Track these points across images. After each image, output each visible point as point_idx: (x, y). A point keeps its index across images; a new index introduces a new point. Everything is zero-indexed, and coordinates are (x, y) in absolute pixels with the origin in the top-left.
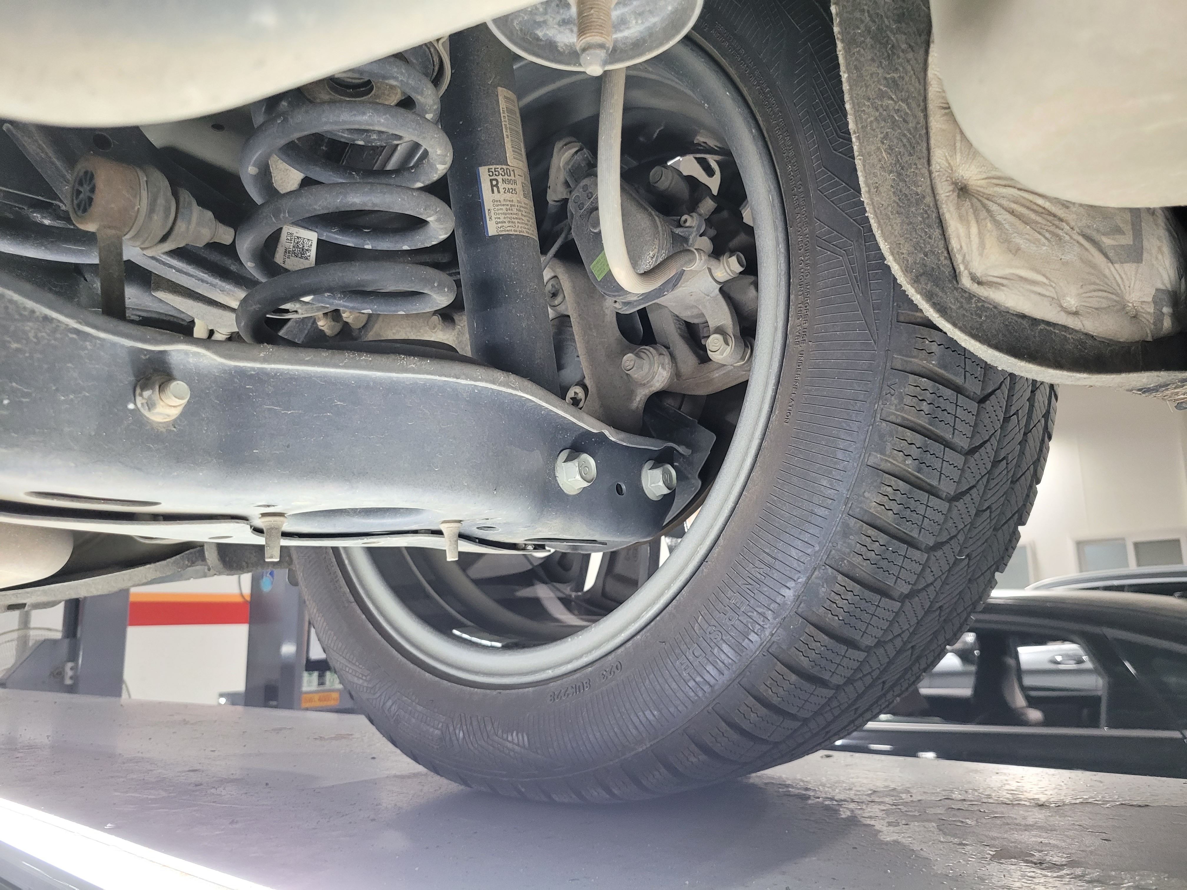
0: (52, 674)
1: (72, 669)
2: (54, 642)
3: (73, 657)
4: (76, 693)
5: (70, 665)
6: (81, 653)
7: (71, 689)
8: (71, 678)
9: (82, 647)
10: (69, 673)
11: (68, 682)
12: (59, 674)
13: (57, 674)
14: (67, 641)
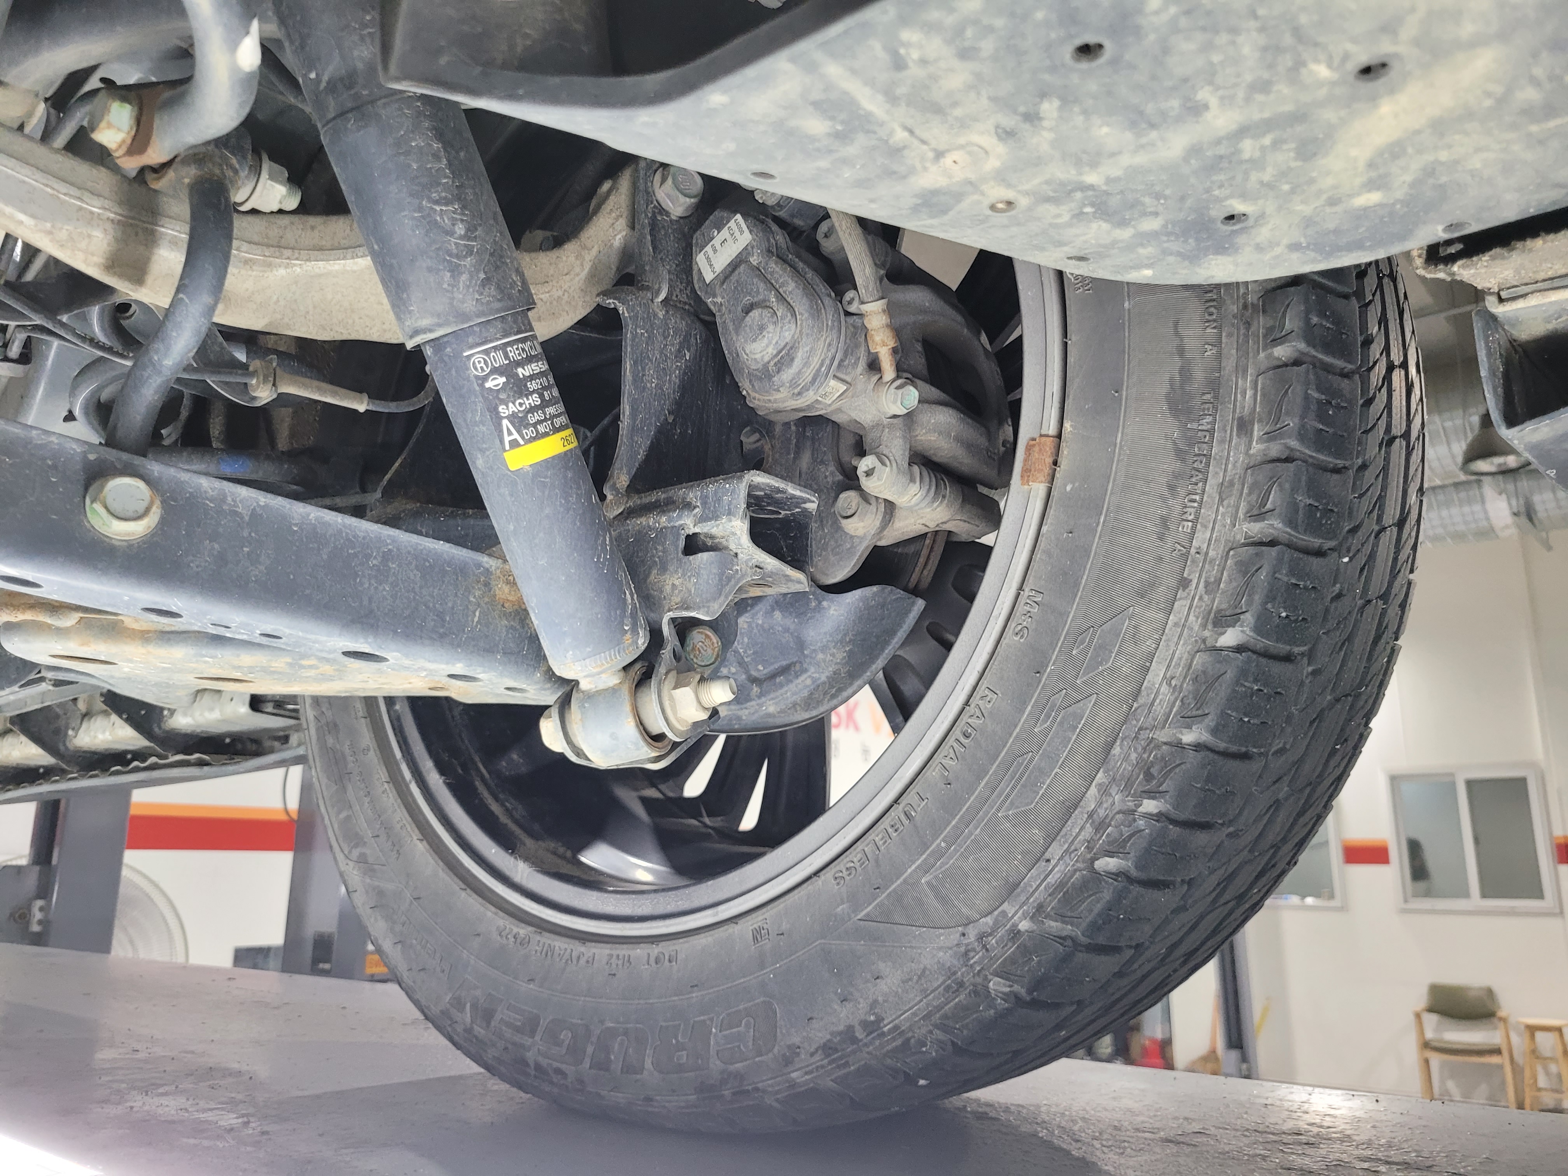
0: (12, 915)
1: (41, 909)
2: (19, 869)
3: (44, 892)
4: (45, 945)
5: (39, 903)
6: (56, 888)
7: (38, 940)
8: (40, 922)
9: (58, 879)
10: (38, 915)
11: (36, 928)
12: (21, 916)
13: (20, 916)
14: (37, 868)
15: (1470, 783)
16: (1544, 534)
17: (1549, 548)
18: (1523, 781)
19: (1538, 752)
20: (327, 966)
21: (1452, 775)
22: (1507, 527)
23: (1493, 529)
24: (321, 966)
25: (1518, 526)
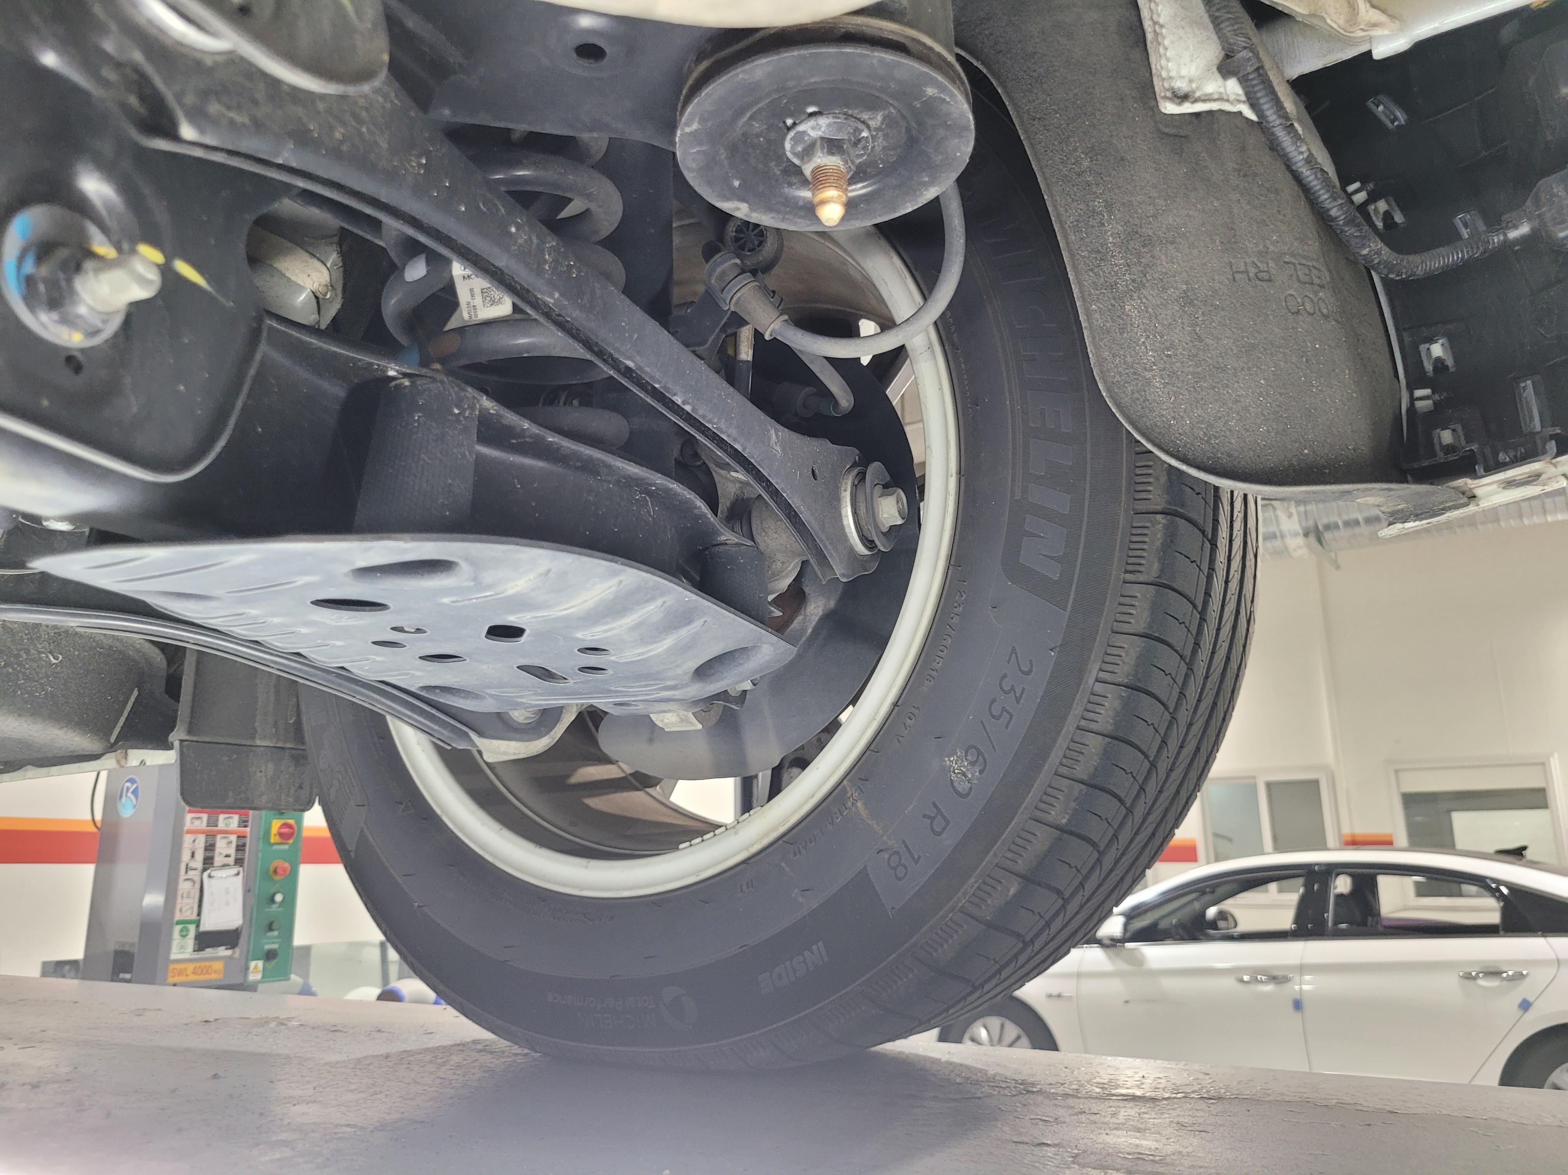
15: (1269, 785)
16: (1332, 555)
17: (1338, 567)
18: (1315, 783)
19: (1329, 756)
20: (128, 976)
21: (1254, 777)
22: (1299, 547)
23: (1286, 548)
24: (122, 976)
25: (1309, 547)
